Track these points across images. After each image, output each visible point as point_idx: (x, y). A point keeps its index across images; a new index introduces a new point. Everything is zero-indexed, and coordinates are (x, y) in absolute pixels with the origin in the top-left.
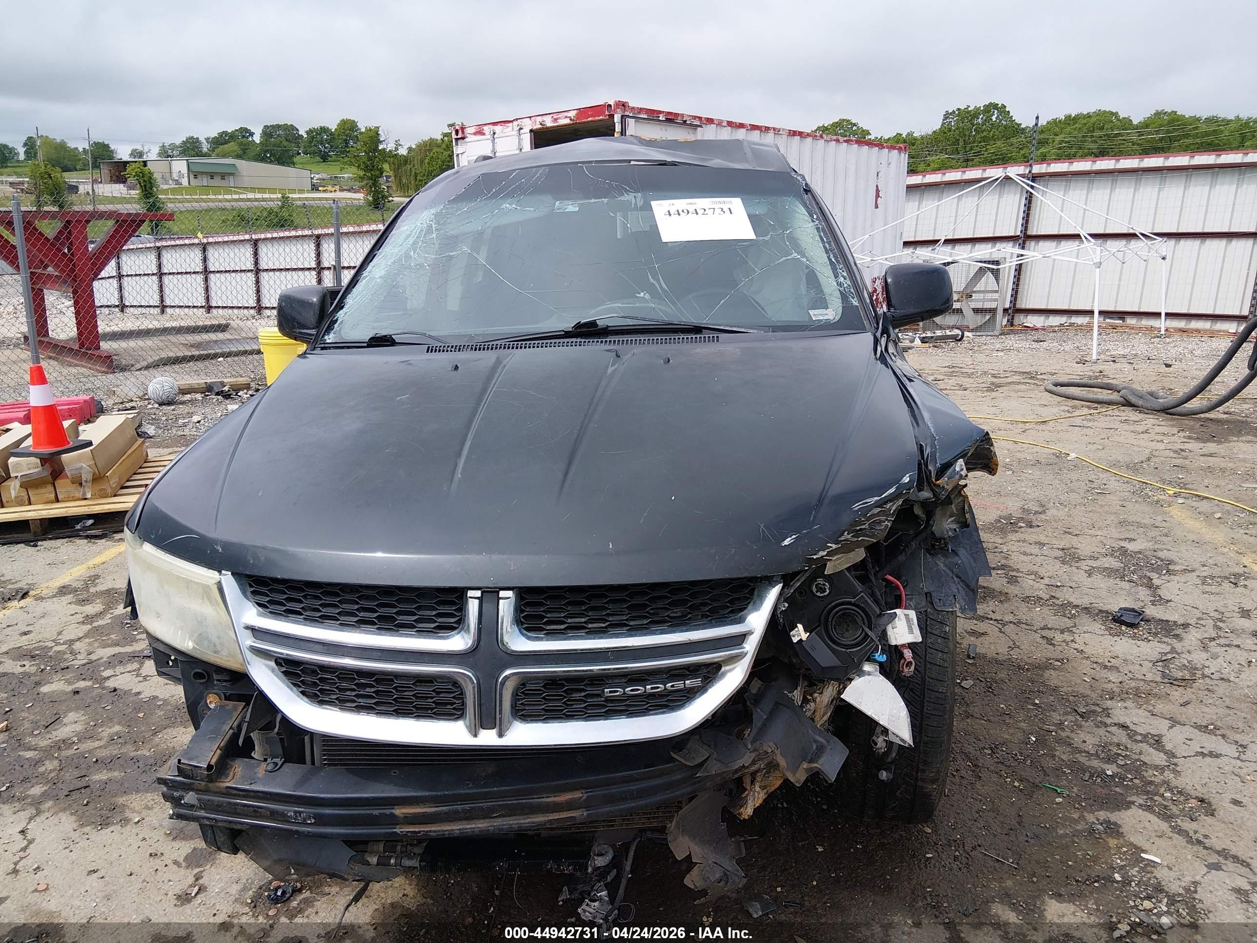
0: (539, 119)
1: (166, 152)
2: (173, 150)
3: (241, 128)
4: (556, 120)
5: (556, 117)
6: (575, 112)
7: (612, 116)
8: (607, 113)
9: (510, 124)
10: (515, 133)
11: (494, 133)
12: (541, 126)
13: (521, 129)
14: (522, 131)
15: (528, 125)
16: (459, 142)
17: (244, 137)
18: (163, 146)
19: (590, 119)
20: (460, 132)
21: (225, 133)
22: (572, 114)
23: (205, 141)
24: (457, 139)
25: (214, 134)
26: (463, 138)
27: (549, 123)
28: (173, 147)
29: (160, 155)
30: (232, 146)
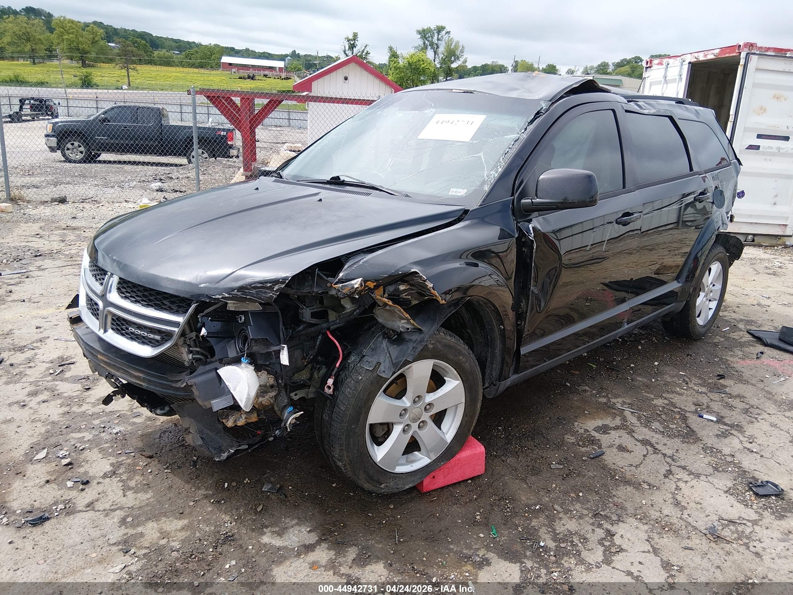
0: (696, 55)
1: (587, 71)
2: (591, 69)
3: (636, 57)
4: (706, 56)
5: (706, 53)
6: (719, 50)
7: (740, 53)
8: (737, 51)
9: (679, 58)
10: (679, 64)
11: (668, 64)
12: (696, 60)
13: (684, 61)
14: (684, 63)
15: (690, 59)
16: (648, 69)
17: (636, 62)
18: (586, 67)
19: (727, 55)
20: (649, 63)
21: (625, 60)
22: (717, 51)
23: (611, 65)
24: (647, 68)
25: (618, 60)
26: (650, 67)
27: (702, 58)
28: (592, 68)
29: (583, 73)
30: (627, 68)
